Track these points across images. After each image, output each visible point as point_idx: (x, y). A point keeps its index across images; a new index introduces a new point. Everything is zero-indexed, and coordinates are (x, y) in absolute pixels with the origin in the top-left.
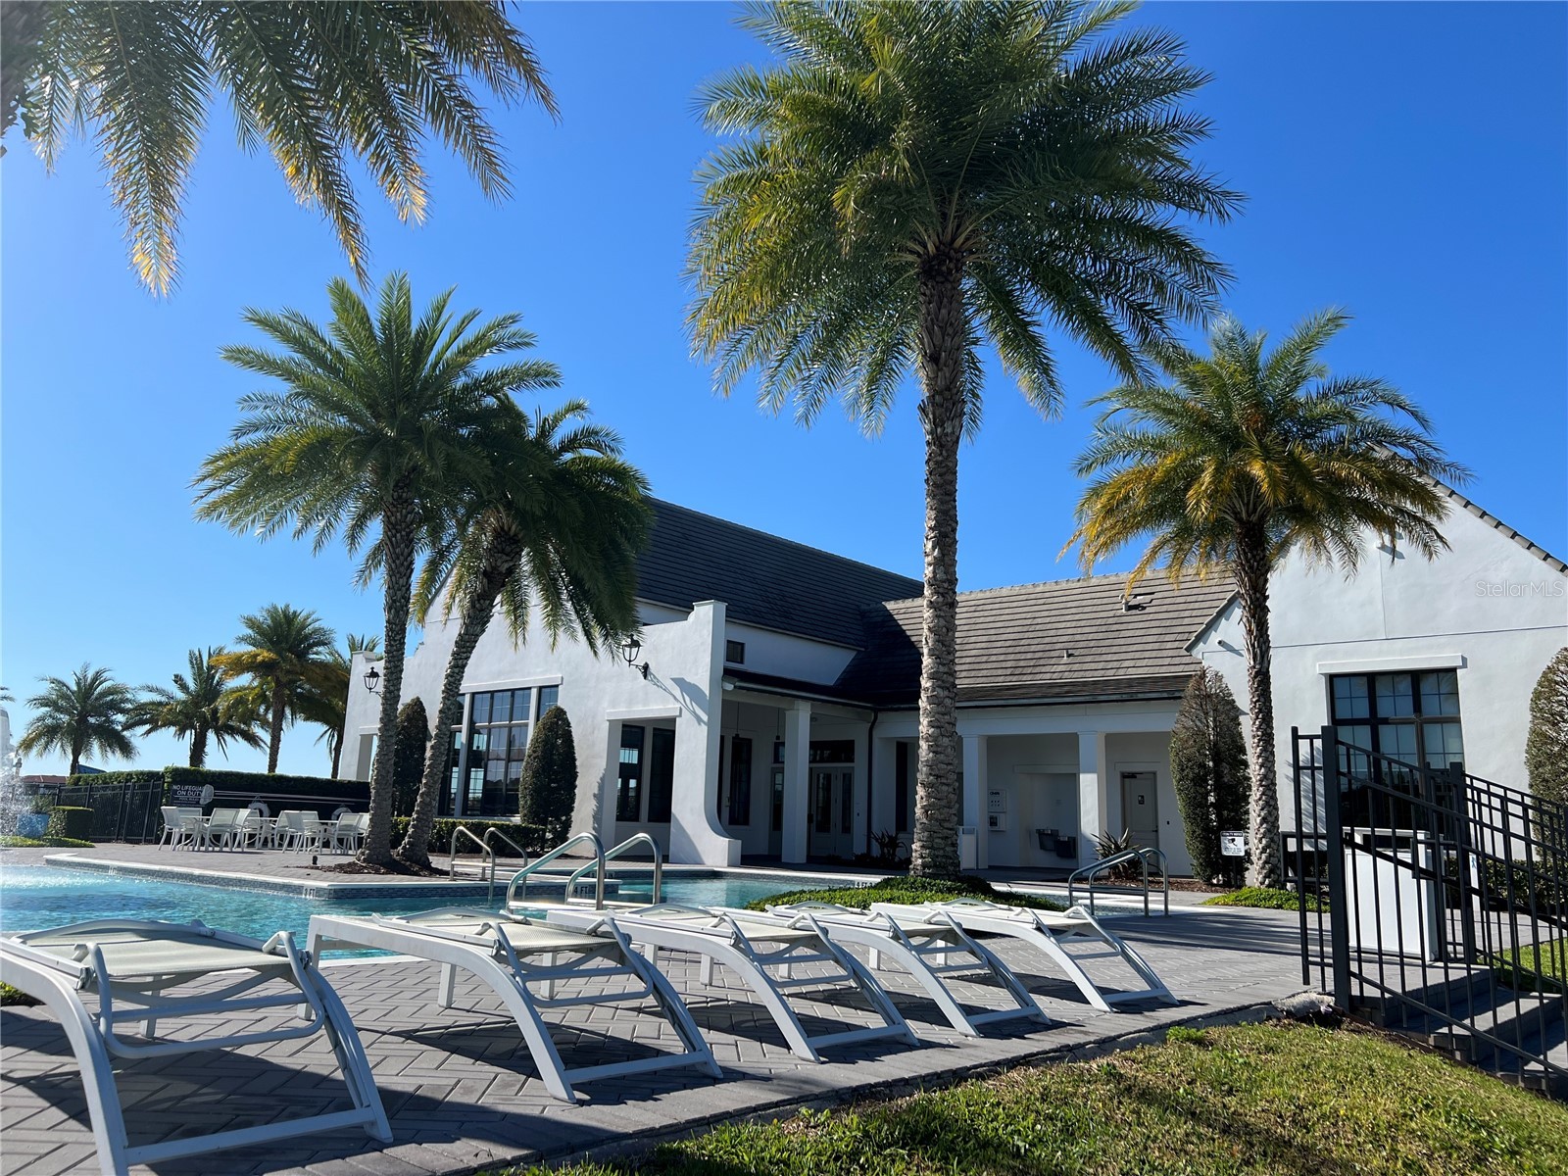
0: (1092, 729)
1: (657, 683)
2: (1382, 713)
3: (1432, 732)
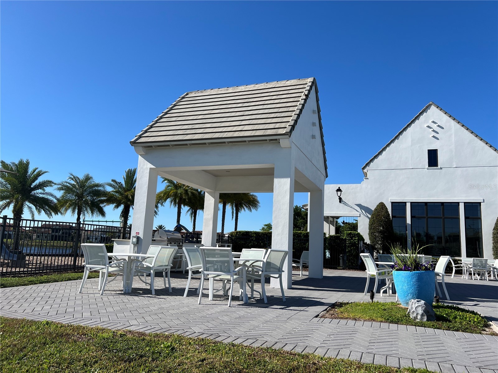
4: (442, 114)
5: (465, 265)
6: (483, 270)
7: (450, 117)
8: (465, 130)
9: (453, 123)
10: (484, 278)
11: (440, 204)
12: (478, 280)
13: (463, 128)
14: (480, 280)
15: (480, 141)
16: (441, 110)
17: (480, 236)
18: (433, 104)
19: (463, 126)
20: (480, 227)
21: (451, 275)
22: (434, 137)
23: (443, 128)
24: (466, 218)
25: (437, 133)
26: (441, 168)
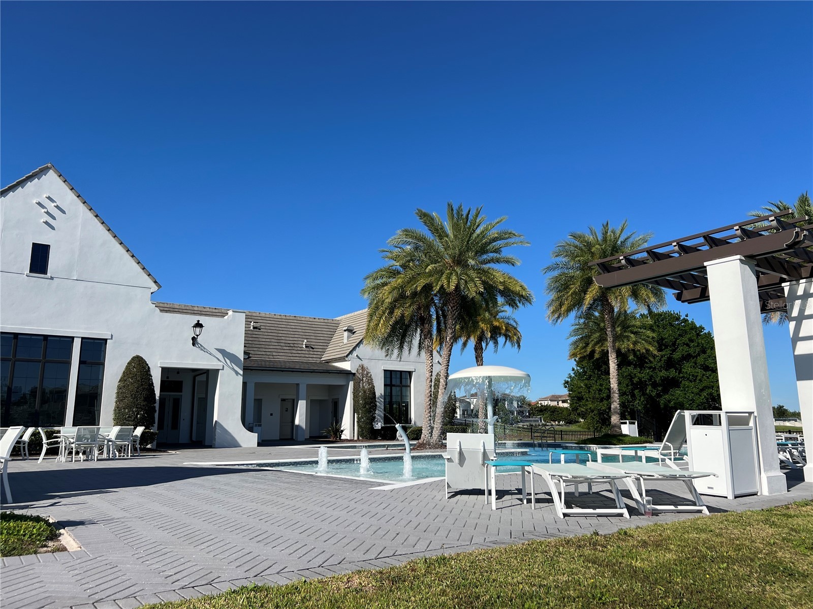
0: (304, 381)
1: (202, 348)
2: (394, 383)
3: (404, 389)
4: (65, 188)
5: (64, 439)
6: (91, 444)
7: (78, 197)
8: (99, 224)
9: (82, 209)
10: (92, 457)
11: (42, 338)
12: (82, 461)
13: (96, 220)
14: (84, 460)
15: (119, 245)
16: (64, 182)
17: (99, 392)
18: (53, 167)
19: (97, 216)
20: (100, 378)
21: (38, 458)
22: (46, 223)
23: (64, 212)
24: (81, 362)
25: (54, 218)
26: (52, 278)
